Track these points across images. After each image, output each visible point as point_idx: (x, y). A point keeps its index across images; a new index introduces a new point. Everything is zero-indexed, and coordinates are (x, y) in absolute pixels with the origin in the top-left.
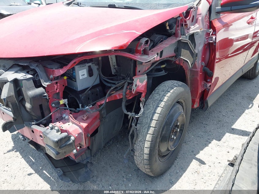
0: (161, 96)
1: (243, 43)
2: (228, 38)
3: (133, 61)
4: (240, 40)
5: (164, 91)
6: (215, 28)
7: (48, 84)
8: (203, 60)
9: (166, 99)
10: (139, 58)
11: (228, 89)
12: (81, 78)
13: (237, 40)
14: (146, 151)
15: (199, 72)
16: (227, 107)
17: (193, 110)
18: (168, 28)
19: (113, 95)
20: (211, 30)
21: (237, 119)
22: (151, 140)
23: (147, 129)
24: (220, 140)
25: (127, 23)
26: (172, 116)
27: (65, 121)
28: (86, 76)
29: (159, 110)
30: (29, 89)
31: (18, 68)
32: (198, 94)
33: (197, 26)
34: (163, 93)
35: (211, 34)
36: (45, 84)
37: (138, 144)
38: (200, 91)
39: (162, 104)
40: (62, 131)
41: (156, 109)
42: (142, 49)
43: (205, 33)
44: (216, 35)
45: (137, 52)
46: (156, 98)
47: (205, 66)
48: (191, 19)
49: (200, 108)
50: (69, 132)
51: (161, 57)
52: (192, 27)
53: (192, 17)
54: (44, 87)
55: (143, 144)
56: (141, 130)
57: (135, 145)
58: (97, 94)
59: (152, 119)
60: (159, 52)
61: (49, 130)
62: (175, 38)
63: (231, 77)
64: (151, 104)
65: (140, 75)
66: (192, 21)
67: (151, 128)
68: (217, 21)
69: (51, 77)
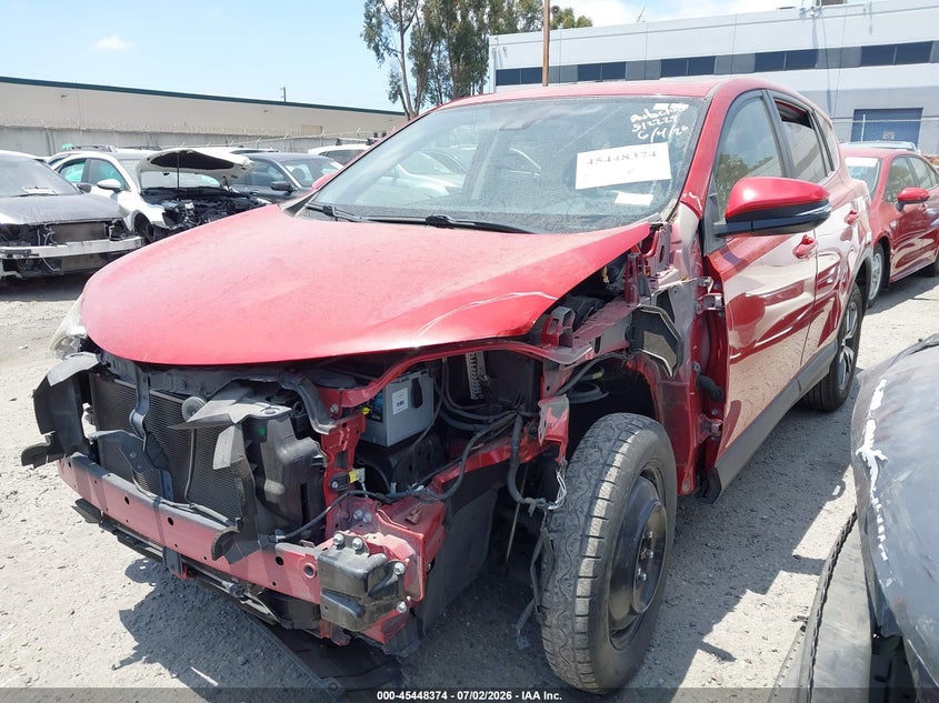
0: (605, 452)
1: (792, 306)
2: (744, 294)
3: (532, 362)
4: (783, 300)
5: (609, 441)
6: (718, 274)
7: (330, 426)
8: (696, 356)
9: (618, 459)
10: (552, 353)
11: (764, 443)
12: (396, 410)
13: (774, 299)
14: (582, 606)
15: (688, 390)
16: (771, 495)
17: (682, 498)
18: (606, 280)
19: (480, 453)
20: (709, 280)
21: (805, 529)
22: (591, 575)
23: (578, 544)
24: (764, 591)
25: (516, 273)
26: (635, 510)
27: (372, 527)
28: (406, 406)
29: (606, 490)
30: (283, 443)
31: (245, 391)
32: (691, 454)
33: (673, 270)
34: (608, 444)
35: (709, 289)
36: (324, 428)
37: (557, 590)
38: (694, 444)
39: (613, 474)
40: (373, 549)
41: (597, 487)
42: (558, 334)
43: (694, 288)
44: (722, 292)
45: (546, 340)
46: (593, 459)
47: (701, 373)
48: (657, 255)
49: (697, 496)
50: (388, 550)
51: (597, 350)
52: (662, 274)
53: (659, 249)
54: (317, 437)
55: (572, 588)
56: (563, 548)
57: (548, 594)
58: (428, 456)
59: (589, 516)
60: (594, 340)
61: (334, 552)
62: (623, 303)
63: (766, 409)
64: (581, 475)
65: (552, 396)
66: (661, 260)
67: (591, 540)
68: (721, 257)
69: (335, 408)
